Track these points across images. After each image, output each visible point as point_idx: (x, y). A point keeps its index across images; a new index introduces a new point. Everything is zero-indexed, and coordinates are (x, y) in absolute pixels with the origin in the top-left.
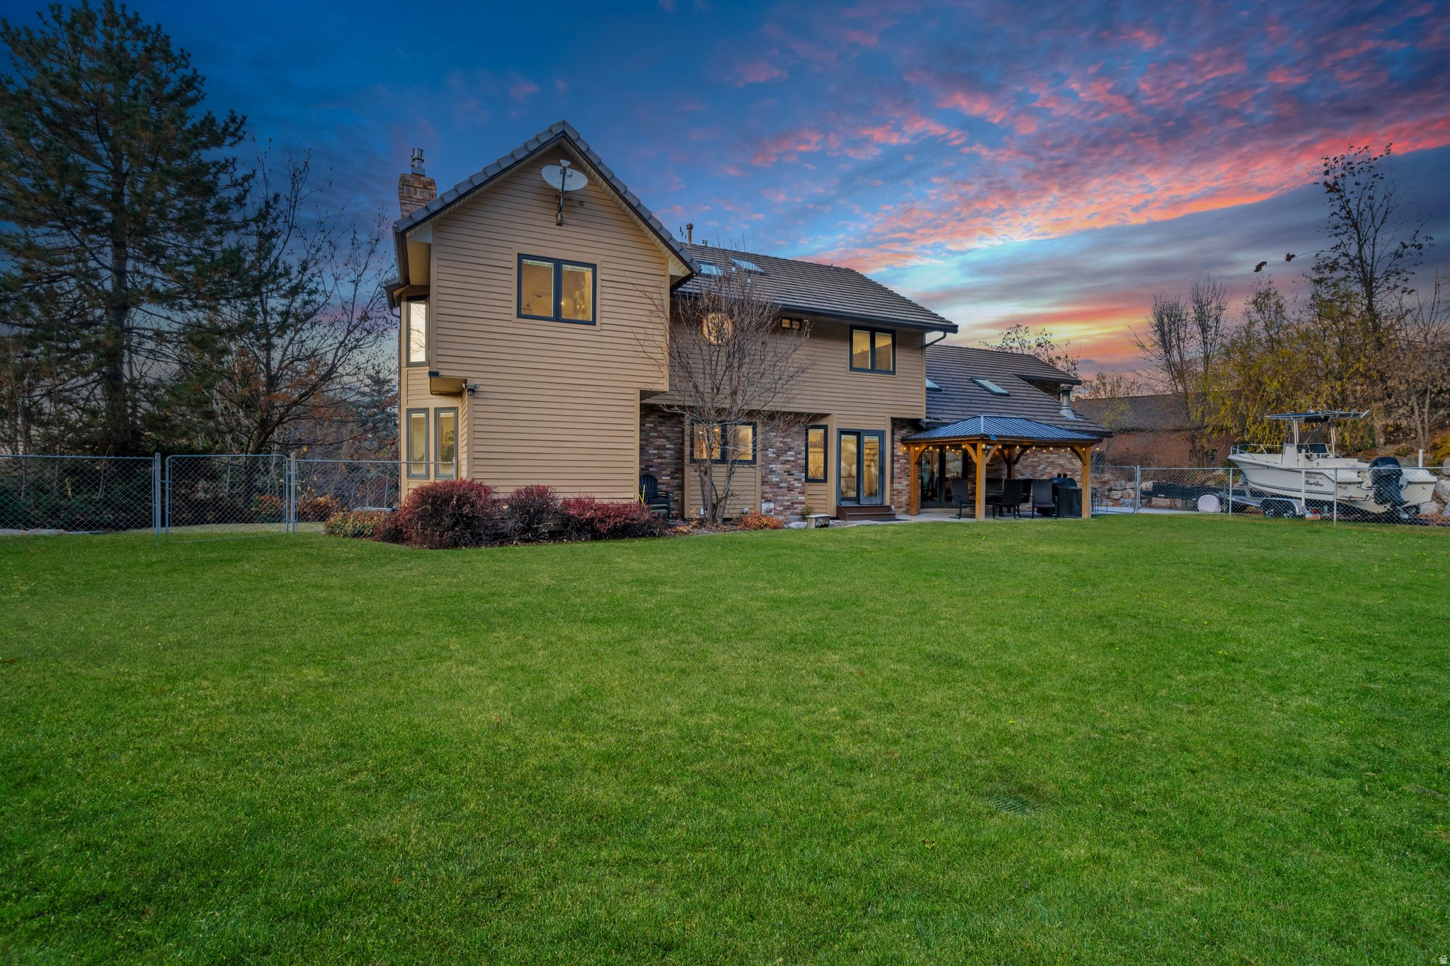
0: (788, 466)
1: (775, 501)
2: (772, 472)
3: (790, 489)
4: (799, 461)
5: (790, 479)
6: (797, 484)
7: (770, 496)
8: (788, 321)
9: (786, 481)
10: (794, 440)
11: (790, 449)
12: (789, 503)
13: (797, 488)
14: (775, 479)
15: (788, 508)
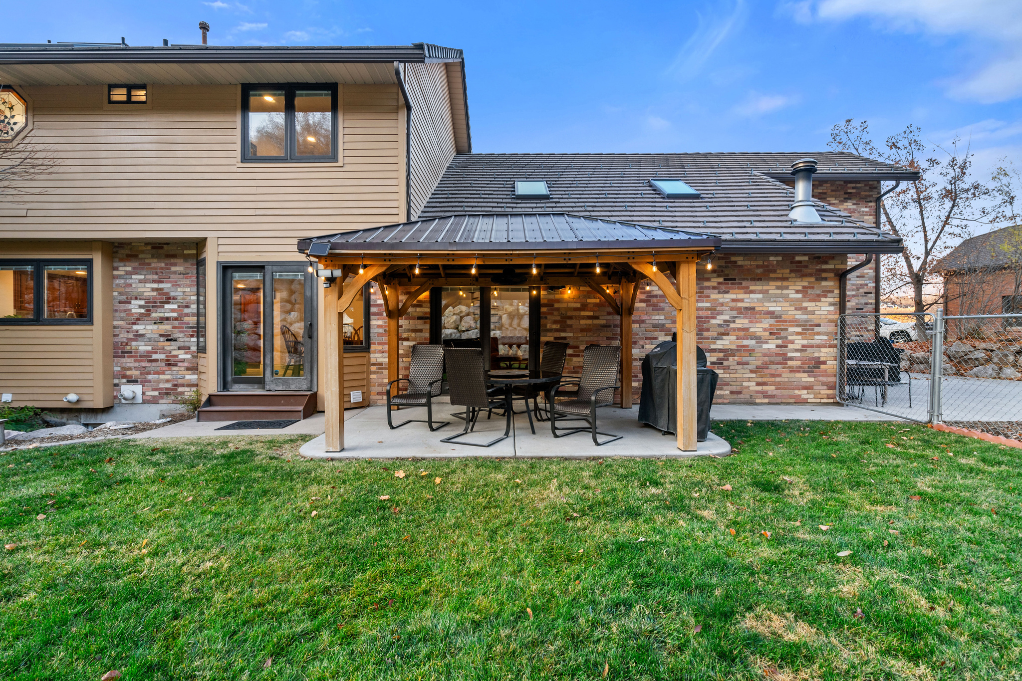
0: (166, 327)
1: (144, 383)
2: (138, 336)
3: (170, 363)
4: (186, 319)
5: (169, 346)
6: (182, 355)
7: (135, 373)
8: (124, 91)
9: (162, 350)
10: (176, 285)
11: (169, 300)
12: (169, 385)
13: (183, 361)
14: (143, 347)
15: (166, 393)
